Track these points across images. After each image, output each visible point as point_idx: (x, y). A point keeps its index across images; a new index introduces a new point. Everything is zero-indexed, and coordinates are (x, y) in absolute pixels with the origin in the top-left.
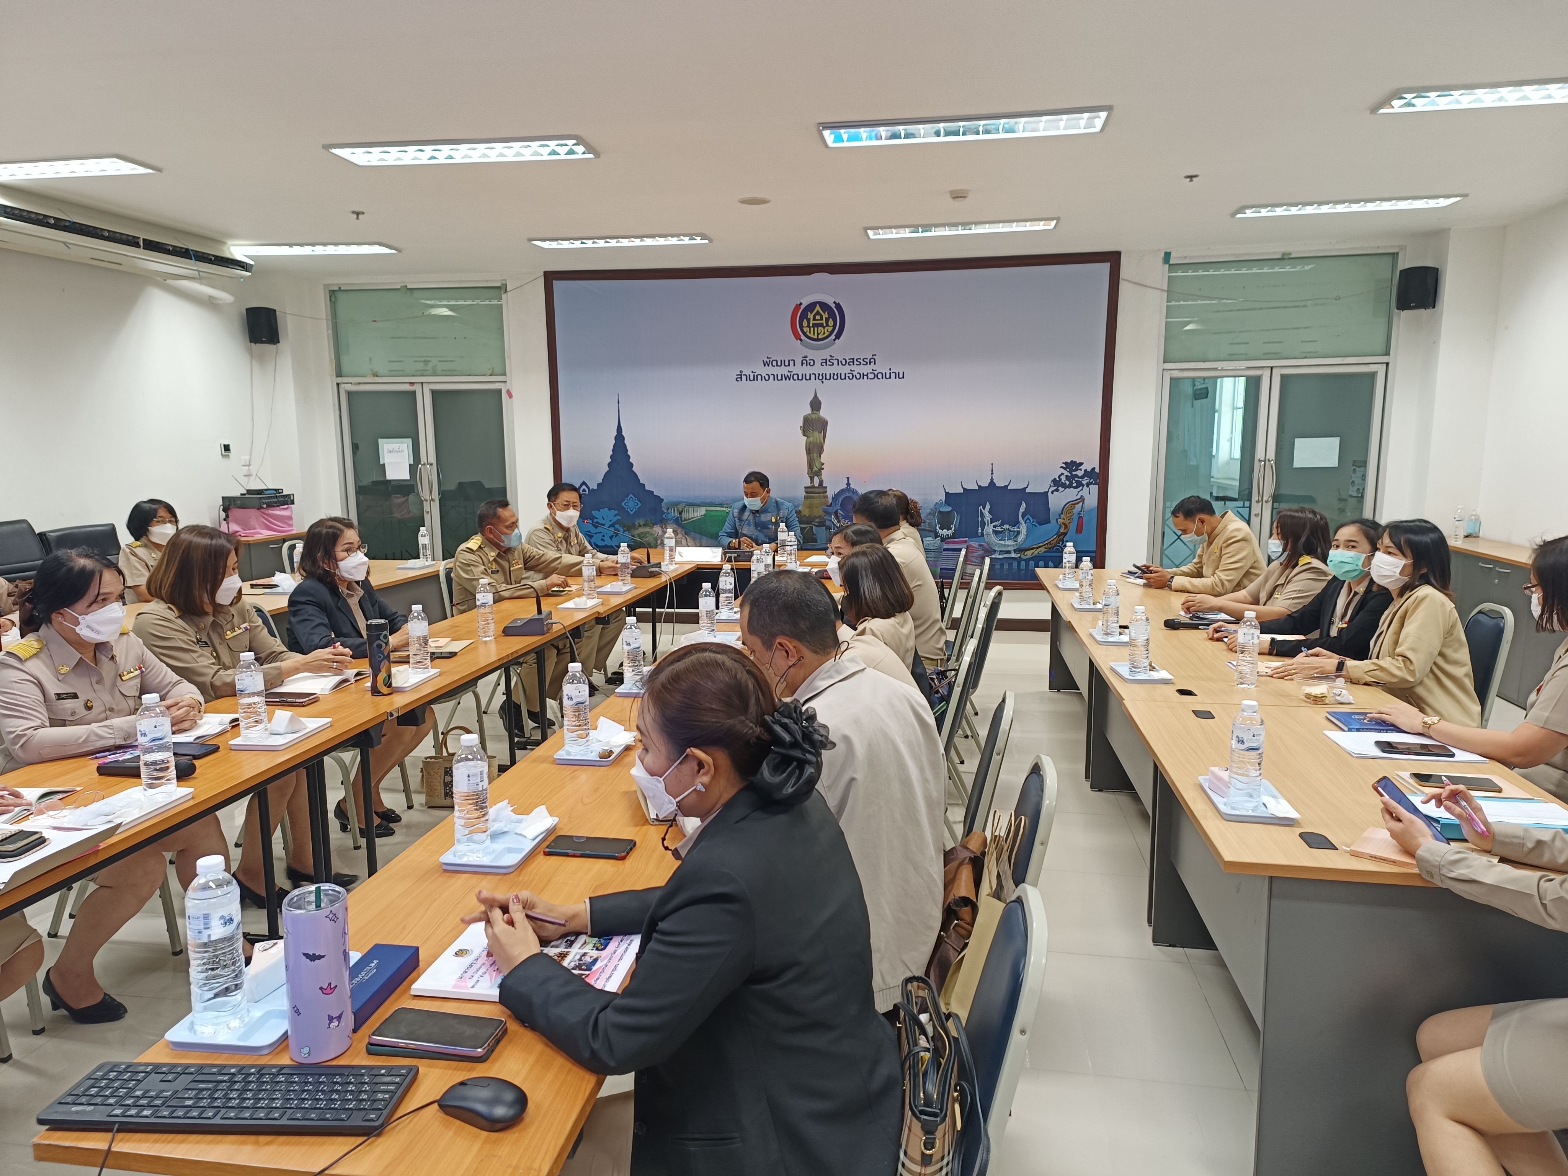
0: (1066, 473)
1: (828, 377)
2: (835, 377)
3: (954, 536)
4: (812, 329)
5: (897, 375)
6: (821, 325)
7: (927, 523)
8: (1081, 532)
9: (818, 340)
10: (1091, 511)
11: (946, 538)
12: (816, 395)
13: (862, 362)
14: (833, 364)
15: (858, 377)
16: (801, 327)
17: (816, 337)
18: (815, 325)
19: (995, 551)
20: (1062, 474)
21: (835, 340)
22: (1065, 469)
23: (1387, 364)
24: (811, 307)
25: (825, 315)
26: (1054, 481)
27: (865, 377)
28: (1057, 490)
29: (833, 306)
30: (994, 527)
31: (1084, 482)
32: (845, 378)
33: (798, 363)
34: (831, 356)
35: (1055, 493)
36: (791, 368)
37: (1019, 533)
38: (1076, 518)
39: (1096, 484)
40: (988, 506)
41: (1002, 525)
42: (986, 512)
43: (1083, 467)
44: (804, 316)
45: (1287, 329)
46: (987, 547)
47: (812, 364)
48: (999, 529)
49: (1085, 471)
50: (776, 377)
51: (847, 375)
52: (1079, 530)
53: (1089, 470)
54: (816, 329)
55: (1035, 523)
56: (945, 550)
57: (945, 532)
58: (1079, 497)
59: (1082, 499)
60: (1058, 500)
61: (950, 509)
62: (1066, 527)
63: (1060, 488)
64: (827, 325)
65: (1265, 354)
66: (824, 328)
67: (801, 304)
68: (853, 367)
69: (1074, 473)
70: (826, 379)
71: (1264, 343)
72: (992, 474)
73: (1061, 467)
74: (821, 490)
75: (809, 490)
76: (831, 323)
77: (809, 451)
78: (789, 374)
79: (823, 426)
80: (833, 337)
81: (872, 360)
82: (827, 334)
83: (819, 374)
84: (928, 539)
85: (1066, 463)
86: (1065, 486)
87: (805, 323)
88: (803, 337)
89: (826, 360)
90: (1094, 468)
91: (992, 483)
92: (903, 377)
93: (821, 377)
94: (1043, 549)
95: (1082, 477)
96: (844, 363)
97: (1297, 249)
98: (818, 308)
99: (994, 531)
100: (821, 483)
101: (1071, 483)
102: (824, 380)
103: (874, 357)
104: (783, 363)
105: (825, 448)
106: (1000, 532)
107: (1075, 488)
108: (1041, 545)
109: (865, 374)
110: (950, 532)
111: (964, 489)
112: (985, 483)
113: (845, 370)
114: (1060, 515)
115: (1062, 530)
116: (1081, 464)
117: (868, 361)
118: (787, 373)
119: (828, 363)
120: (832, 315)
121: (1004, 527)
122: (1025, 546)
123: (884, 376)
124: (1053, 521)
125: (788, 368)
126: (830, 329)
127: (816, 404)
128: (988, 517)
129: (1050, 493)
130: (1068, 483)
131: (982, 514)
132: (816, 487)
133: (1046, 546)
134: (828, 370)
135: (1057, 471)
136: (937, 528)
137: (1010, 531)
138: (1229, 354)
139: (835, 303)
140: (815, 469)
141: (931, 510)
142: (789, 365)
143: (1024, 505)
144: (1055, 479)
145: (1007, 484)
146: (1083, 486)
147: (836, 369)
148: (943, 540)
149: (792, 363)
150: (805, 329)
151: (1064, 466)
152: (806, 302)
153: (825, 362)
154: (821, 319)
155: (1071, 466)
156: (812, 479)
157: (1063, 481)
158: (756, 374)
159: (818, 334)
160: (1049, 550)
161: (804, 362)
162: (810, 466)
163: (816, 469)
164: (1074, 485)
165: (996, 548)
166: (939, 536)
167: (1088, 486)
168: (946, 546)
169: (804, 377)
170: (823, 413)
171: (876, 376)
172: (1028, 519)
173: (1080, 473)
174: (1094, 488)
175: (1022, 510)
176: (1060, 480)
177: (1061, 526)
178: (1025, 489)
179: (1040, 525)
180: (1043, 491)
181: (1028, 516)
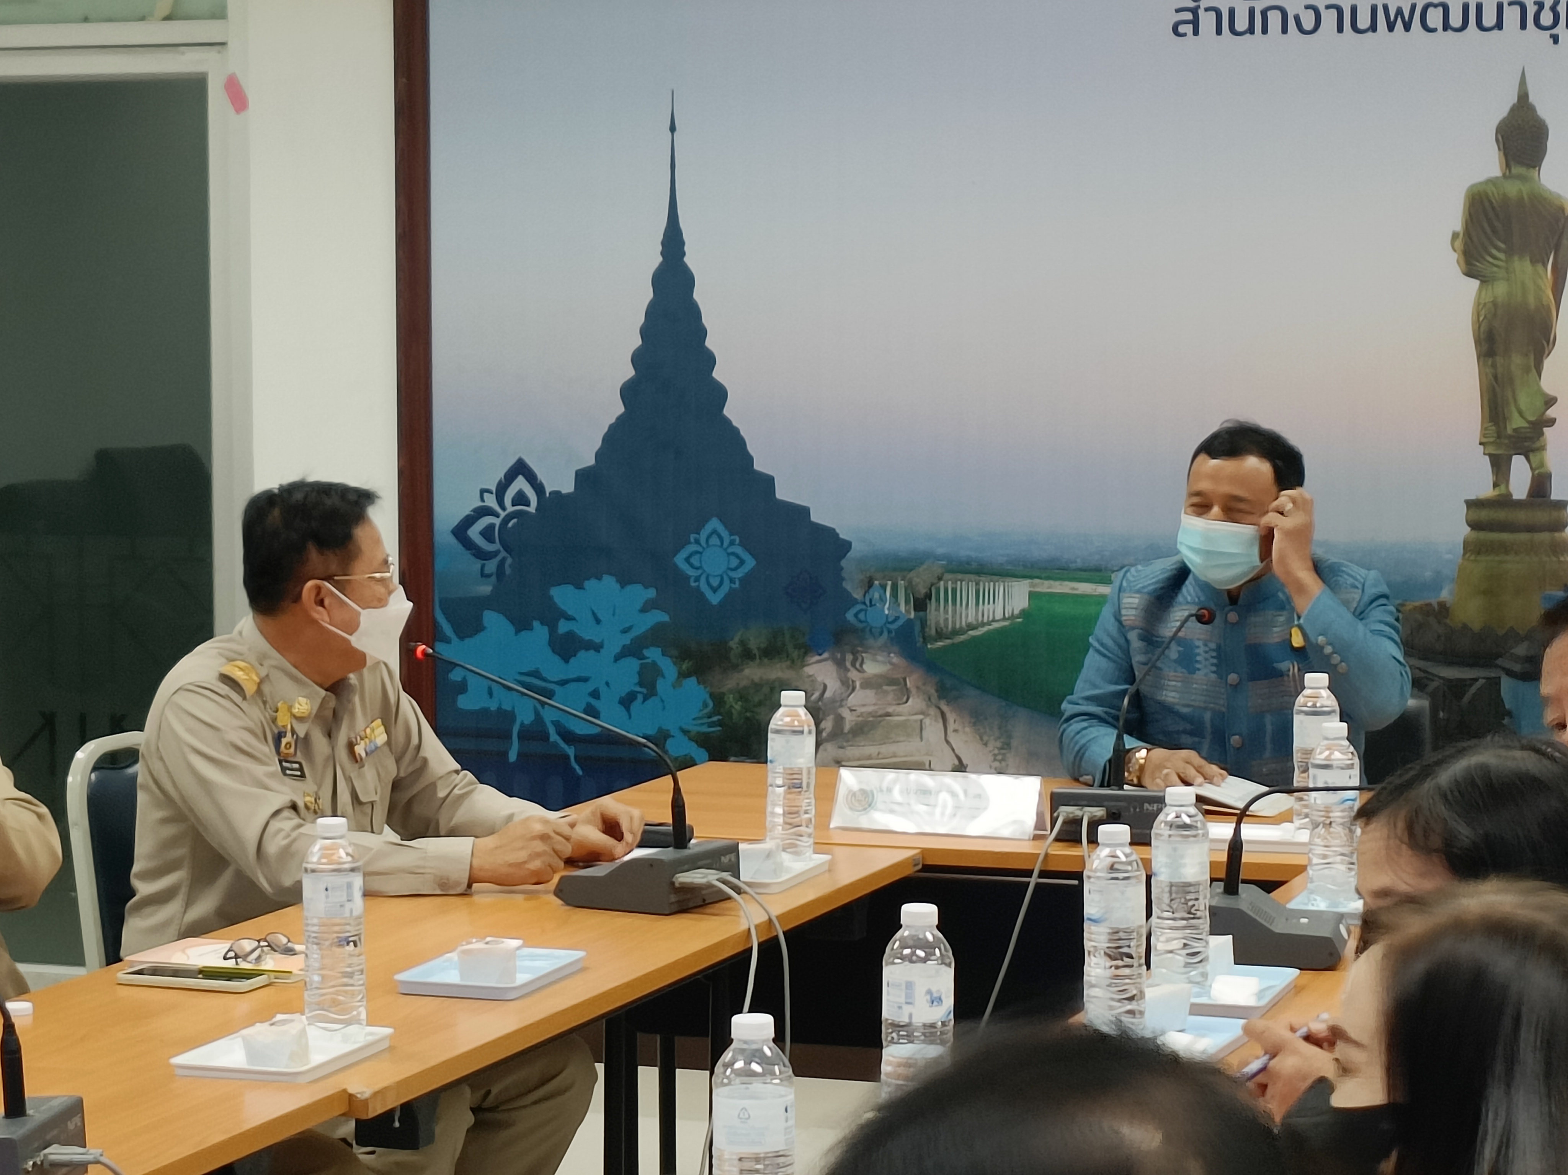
12: (1523, 97)
74: (1541, 516)
75: (1484, 515)
77: (1487, 344)
100: (1542, 482)
127: (1523, 137)
132: (1519, 504)
156: (1500, 468)
162: (1494, 407)
163: (1523, 425)
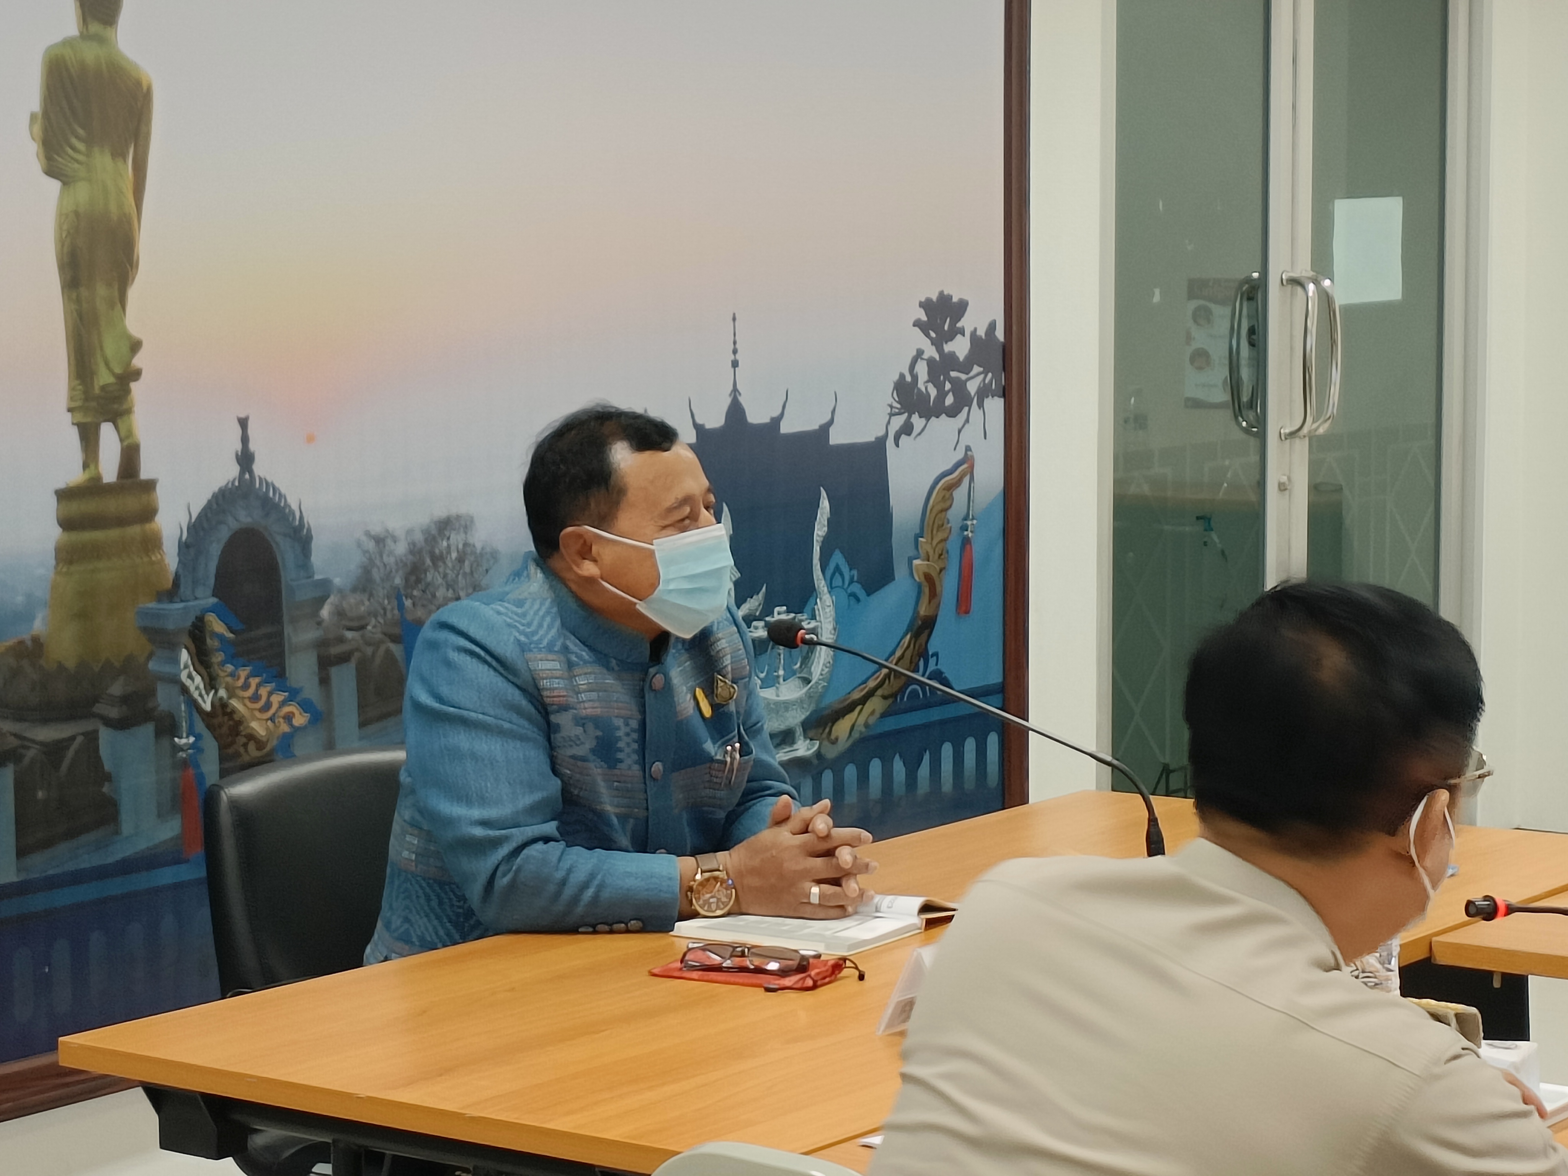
0: (931, 352)
8: (967, 611)
10: (988, 510)
20: (921, 353)
22: (927, 327)
26: (901, 385)
28: (907, 429)
31: (972, 387)
35: (904, 438)
38: (954, 546)
39: (999, 390)
43: (967, 322)
49: (974, 334)
52: (963, 602)
53: (981, 332)
55: (856, 588)
58: (960, 455)
59: (969, 461)
62: (932, 591)
63: (914, 419)
69: (946, 349)
72: (735, 352)
73: (918, 321)
85: (926, 305)
86: (927, 409)
90: (993, 328)
91: (736, 411)
94: (876, 704)
95: (965, 368)
101: (942, 395)
107: (952, 413)
108: (872, 684)
114: (915, 539)
115: (923, 608)
116: (962, 306)
124: (901, 568)
129: (890, 442)
130: (932, 392)
133: (886, 686)
143: (824, 504)
144: (905, 376)
145: (776, 413)
146: (969, 402)
151: (928, 314)
155: (941, 316)
157: (921, 386)
164: (949, 400)
167: (981, 405)
172: (837, 569)
173: (960, 347)
174: (995, 406)
175: (820, 530)
176: (915, 378)
177: (920, 586)
178: (825, 429)
179: (869, 592)
180: (871, 438)
181: (838, 558)
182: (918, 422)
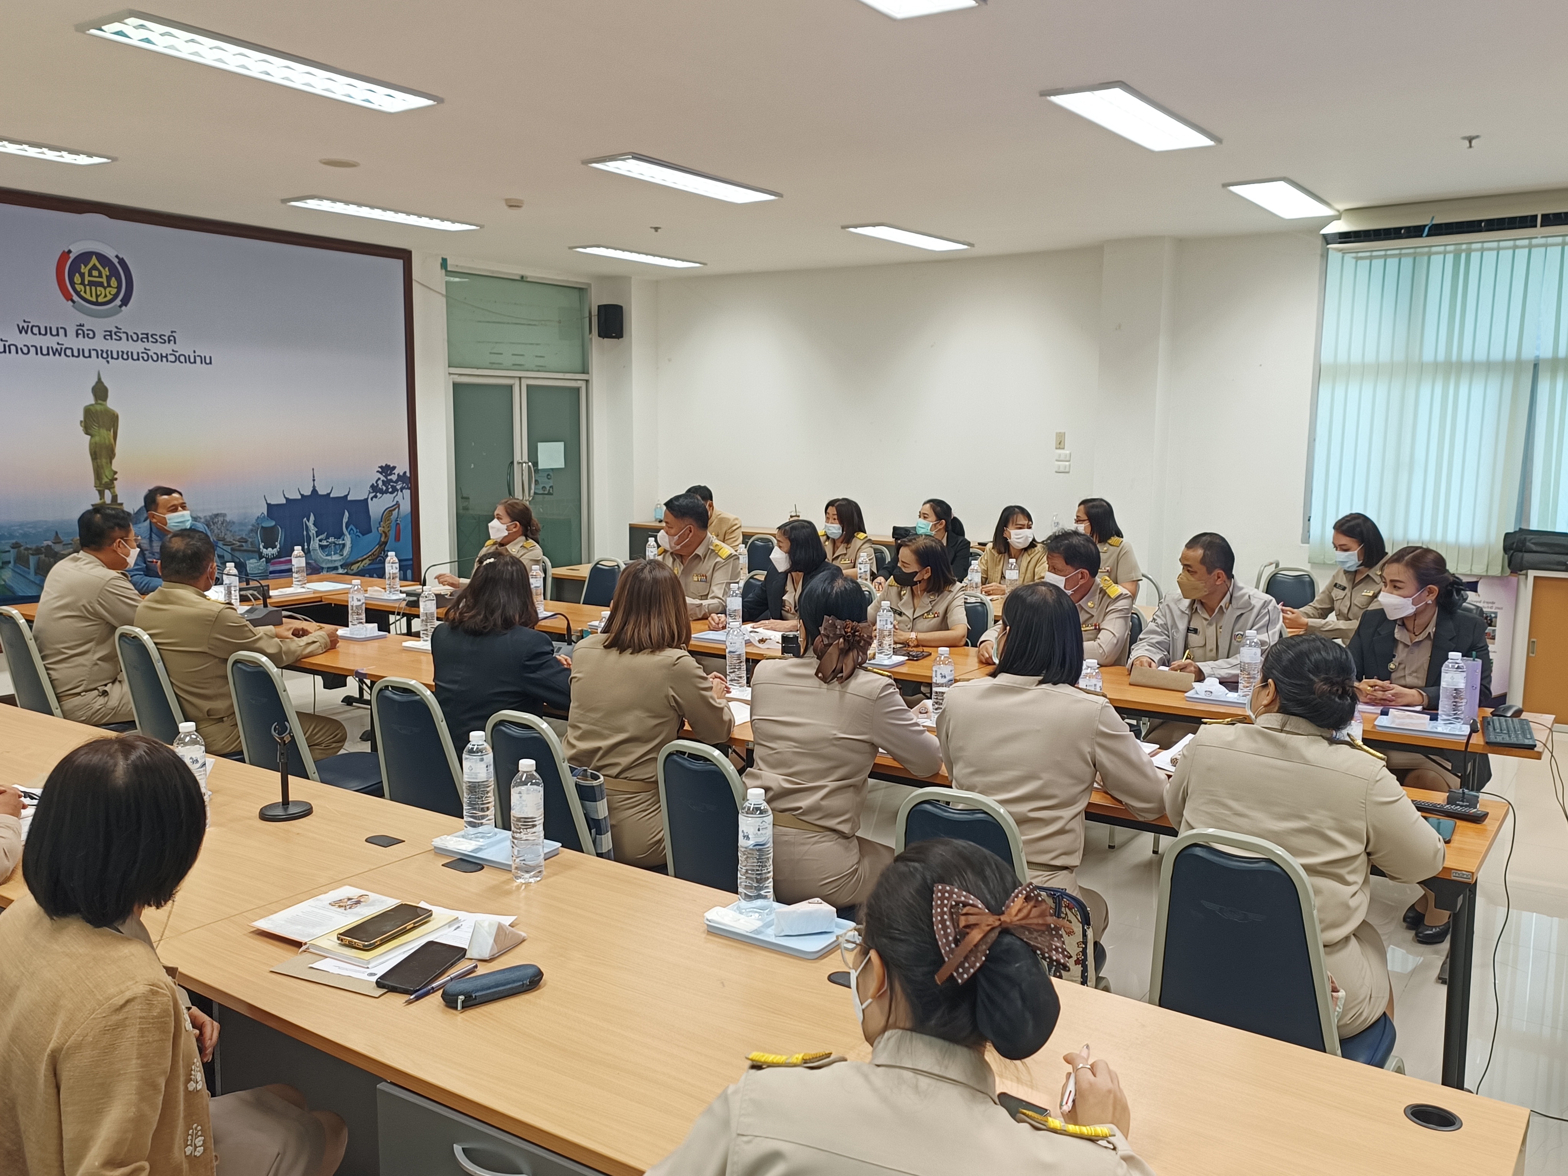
0: (383, 478)
1: (115, 356)
2: (125, 356)
3: (280, 555)
4: (88, 288)
5: (203, 360)
6: (101, 284)
7: (249, 543)
8: (399, 540)
9: (96, 303)
10: (405, 516)
11: (272, 559)
12: (99, 379)
13: (159, 340)
14: (121, 339)
15: (155, 358)
16: (73, 284)
17: (94, 299)
18: (91, 283)
19: (323, 568)
20: (379, 479)
21: (120, 306)
22: (381, 473)
23: (587, 381)
24: (85, 257)
25: (106, 272)
26: (372, 486)
27: (164, 359)
28: (376, 496)
29: (115, 261)
30: (320, 541)
31: (398, 487)
32: (138, 359)
33: (71, 332)
34: (117, 327)
35: (374, 499)
36: (61, 339)
37: (344, 545)
38: (393, 525)
39: (408, 488)
40: (312, 518)
41: (327, 538)
42: (311, 524)
43: (396, 472)
44: (75, 268)
45: (526, 344)
46: (314, 564)
47: (91, 336)
48: (324, 543)
49: (398, 475)
50: (39, 351)
51: (141, 355)
52: (397, 538)
53: (401, 474)
54: (93, 288)
55: (358, 534)
56: (271, 573)
57: (270, 551)
58: (395, 503)
59: (398, 505)
60: (377, 507)
61: (273, 523)
62: (386, 536)
63: (378, 494)
64: (109, 286)
65: (514, 365)
66: (105, 288)
67: (70, 252)
68: (148, 345)
69: (389, 478)
70: (112, 358)
71: (513, 355)
72: (314, 480)
73: (378, 472)
76: (114, 282)
77: (94, 455)
78: (59, 347)
79: (112, 421)
80: (118, 302)
81: (171, 338)
82: (109, 297)
83: (102, 351)
84: (251, 561)
85: (381, 467)
86: (383, 492)
87: (77, 279)
88: (75, 298)
89: (110, 332)
90: (405, 473)
91: (314, 490)
92: (211, 363)
93: (105, 355)
94: (367, 562)
95: (396, 482)
96: (135, 338)
97: (532, 273)
98: (94, 260)
99: (320, 546)
100: (115, 498)
101: (387, 489)
102: (109, 359)
103: (174, 334)
104: (48, 331)
105: (118, 450)
106: (326, 546)
107: (391, 493)
108: (365, 557)
109: (164, 355)
110: (275, 551)
111: (287, 499)
112: (307, 492)
113: (137, 347)
114: (380, 523)
115: (383, 540)
116: (394, 468)
117: (166, 338)
118: (55, 346)
119: (114, 337)
120: (114, 273)
121: (330, 540)
122: (351, 560)
123: (187, 359)
124: (374, 530)
125: (56, 339)
126: (114, 291)
127: (100, 391)
128: (313, 530)
129: (370, 500)
130: (384, 488)
131: (307, 527)
132: (108, 505)
133: (370, 558)
134: (113, 346)
135: (374, 476)
136: (261, 547)
137: (336, 544)
138: (490, 363)
139: (117, 257)
140: (105, 480)
141: (253, 526)
142: (58, 335)
143: (347, 514)
144: (373, 484)
145: (329, 492)
146: (398, 491)
147: (125, 346)
148: (268, 561)
149: (61, 332)
150: (78, 287)
151: (380, 470)
152: (77, 249)
153: (108, 335)
154: (100, 276)
155: (386, 470)
156: (102, 494)
157: (380, 486)
158: (7, 344)
159: (97, 296)
160: (373, 562)
161: (80, 332)
162: (98, 475)
163: (108, 480)
164: (390, 490)
165: (324, 565)
166: (264, 557)
167: (401, 491)
168: (272, 568)
169: (81, 353)
170: (111, 403)
171: (177, 359)
172: (352, 529)
173: (394, 477)
174: (407, 493)
175: (345, 520)
176: (378, 485)
177: (381, 534)
178: (346, 496)
179: (363, 535)
180: (362, 498)
181: (351, 526)
182: (379, 495)
